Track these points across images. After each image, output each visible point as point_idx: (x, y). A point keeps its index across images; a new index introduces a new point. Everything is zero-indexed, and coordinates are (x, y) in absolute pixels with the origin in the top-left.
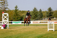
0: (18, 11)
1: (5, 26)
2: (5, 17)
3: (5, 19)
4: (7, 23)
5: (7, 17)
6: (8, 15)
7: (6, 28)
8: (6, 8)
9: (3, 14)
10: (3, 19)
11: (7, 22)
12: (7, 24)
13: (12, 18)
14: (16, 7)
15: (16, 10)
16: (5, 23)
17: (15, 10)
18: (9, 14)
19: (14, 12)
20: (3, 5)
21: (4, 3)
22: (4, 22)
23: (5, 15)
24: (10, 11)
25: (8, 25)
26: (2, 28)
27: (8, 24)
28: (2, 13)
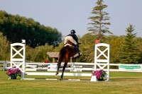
0: (134, 39)
1: (101, 76)
2: (102, 53)
3: (102, 57)
4: (106, 68)
5: (106, 53)
6: (108, 49)
7: (102, 80)
8: (104, 31)
9: (96, 46)
10: (96, 58)
11: (105, 65)
12: (105, 70)
13: (118, 56)
14: (130, 30)
15: (130, 37)
16: (102, 68)
17: (126, 35)
18: (110, 45)
19: (125, 42)
20: (98, 23)
21: (101, 18)
22: (99, 65)
23: (102, 48)
24: (115, 38)
25: (108, 73)
26: (94, 79)
27: (108, 71)
28: (94, 43)
